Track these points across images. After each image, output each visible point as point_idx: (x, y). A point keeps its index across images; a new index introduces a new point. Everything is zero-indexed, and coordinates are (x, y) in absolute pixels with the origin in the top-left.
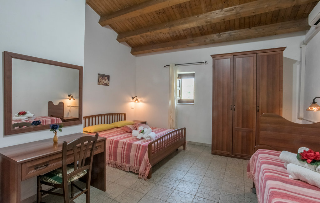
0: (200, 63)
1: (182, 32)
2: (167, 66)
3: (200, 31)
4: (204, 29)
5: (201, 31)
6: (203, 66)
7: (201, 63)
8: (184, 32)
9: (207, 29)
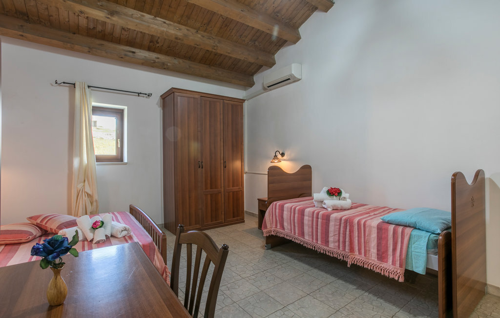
0: (137, 94)
1: (118, 31)
2: (64, 83)
3: (150, 42)
4: (158, 43)
5: (151, 44)
6: (142, 100)
7: (139, 94)
8: (123, 32)
9: (162, 45)
